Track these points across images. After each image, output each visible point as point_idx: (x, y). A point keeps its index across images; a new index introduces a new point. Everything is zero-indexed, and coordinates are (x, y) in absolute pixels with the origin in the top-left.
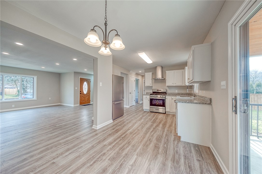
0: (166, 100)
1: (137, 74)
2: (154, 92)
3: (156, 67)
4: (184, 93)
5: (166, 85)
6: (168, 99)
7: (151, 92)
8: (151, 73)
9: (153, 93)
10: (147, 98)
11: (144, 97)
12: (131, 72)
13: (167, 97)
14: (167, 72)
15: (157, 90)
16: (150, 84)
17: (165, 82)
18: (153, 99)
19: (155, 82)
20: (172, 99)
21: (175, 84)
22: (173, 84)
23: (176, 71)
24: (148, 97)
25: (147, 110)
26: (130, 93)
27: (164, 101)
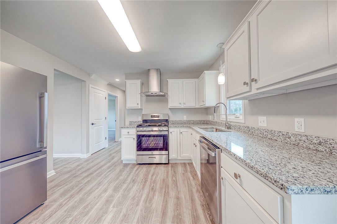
0: (170, 136)
1: (112, 86)
2: (145, 121)
3: (149, 70)
4: (197, 120)
5: (169, 107)
6: (172, 133)
7: (140, 120)
8: (138, 82)
9: (143, 122)
10: (130, 134)
11: (124, 131)
12: (93, 77)
13: (171, 130)
14: (170, 81)
15: (152, 116)
16: (138, 104)
17: (166, 101)
18: (143, 136)
19: (147, 101)
20: (181, 133)
21: (184, 105)
22: (180, 104)
23: (185, 81)
24: (133, 133)
25: (129, 160)
26: (93, 124)
27: (165, 138)
